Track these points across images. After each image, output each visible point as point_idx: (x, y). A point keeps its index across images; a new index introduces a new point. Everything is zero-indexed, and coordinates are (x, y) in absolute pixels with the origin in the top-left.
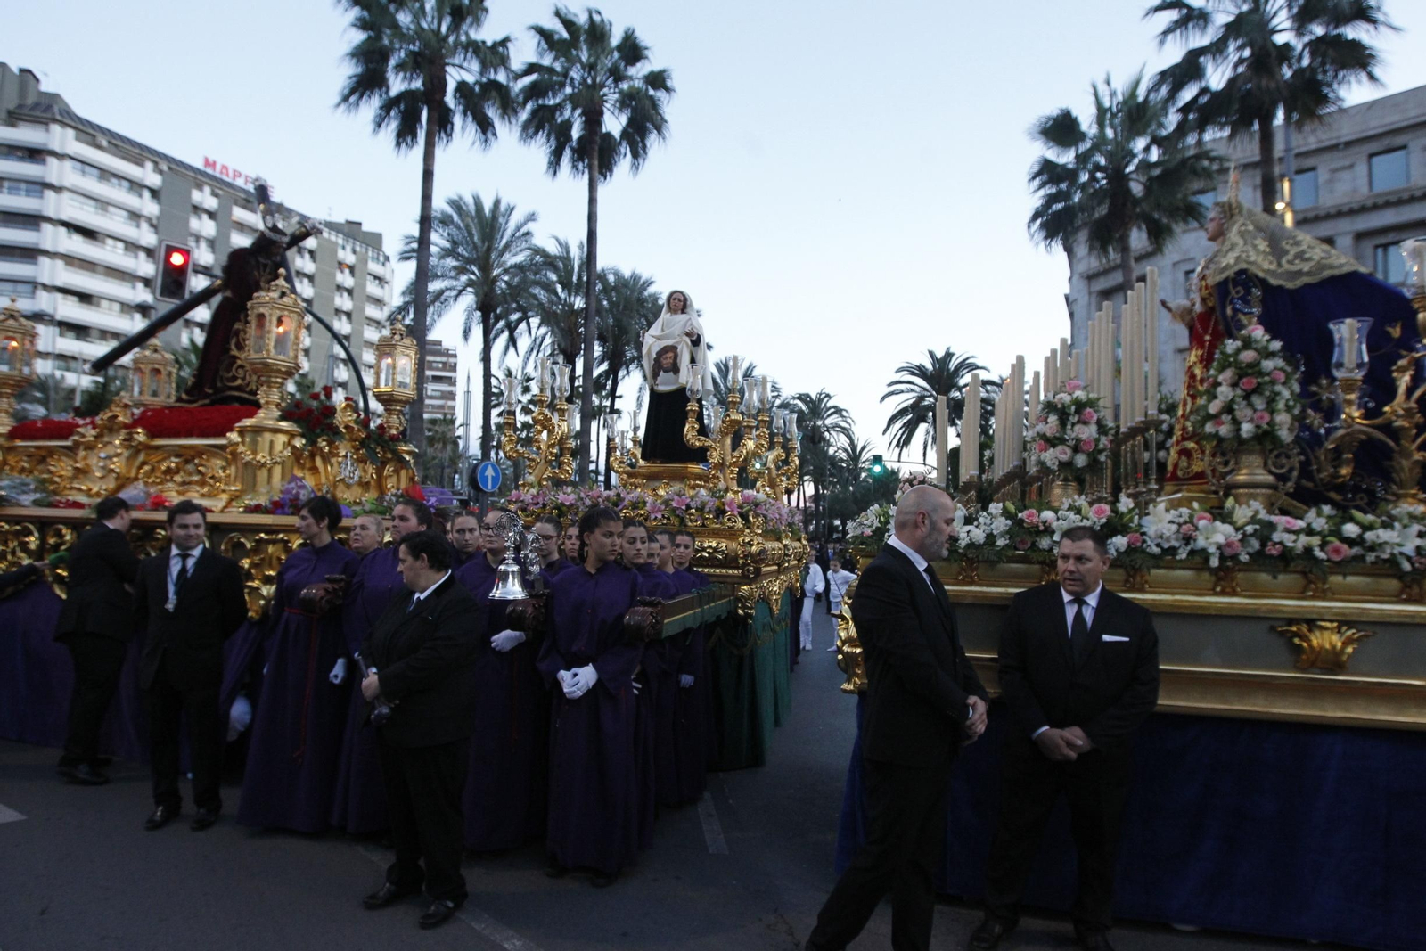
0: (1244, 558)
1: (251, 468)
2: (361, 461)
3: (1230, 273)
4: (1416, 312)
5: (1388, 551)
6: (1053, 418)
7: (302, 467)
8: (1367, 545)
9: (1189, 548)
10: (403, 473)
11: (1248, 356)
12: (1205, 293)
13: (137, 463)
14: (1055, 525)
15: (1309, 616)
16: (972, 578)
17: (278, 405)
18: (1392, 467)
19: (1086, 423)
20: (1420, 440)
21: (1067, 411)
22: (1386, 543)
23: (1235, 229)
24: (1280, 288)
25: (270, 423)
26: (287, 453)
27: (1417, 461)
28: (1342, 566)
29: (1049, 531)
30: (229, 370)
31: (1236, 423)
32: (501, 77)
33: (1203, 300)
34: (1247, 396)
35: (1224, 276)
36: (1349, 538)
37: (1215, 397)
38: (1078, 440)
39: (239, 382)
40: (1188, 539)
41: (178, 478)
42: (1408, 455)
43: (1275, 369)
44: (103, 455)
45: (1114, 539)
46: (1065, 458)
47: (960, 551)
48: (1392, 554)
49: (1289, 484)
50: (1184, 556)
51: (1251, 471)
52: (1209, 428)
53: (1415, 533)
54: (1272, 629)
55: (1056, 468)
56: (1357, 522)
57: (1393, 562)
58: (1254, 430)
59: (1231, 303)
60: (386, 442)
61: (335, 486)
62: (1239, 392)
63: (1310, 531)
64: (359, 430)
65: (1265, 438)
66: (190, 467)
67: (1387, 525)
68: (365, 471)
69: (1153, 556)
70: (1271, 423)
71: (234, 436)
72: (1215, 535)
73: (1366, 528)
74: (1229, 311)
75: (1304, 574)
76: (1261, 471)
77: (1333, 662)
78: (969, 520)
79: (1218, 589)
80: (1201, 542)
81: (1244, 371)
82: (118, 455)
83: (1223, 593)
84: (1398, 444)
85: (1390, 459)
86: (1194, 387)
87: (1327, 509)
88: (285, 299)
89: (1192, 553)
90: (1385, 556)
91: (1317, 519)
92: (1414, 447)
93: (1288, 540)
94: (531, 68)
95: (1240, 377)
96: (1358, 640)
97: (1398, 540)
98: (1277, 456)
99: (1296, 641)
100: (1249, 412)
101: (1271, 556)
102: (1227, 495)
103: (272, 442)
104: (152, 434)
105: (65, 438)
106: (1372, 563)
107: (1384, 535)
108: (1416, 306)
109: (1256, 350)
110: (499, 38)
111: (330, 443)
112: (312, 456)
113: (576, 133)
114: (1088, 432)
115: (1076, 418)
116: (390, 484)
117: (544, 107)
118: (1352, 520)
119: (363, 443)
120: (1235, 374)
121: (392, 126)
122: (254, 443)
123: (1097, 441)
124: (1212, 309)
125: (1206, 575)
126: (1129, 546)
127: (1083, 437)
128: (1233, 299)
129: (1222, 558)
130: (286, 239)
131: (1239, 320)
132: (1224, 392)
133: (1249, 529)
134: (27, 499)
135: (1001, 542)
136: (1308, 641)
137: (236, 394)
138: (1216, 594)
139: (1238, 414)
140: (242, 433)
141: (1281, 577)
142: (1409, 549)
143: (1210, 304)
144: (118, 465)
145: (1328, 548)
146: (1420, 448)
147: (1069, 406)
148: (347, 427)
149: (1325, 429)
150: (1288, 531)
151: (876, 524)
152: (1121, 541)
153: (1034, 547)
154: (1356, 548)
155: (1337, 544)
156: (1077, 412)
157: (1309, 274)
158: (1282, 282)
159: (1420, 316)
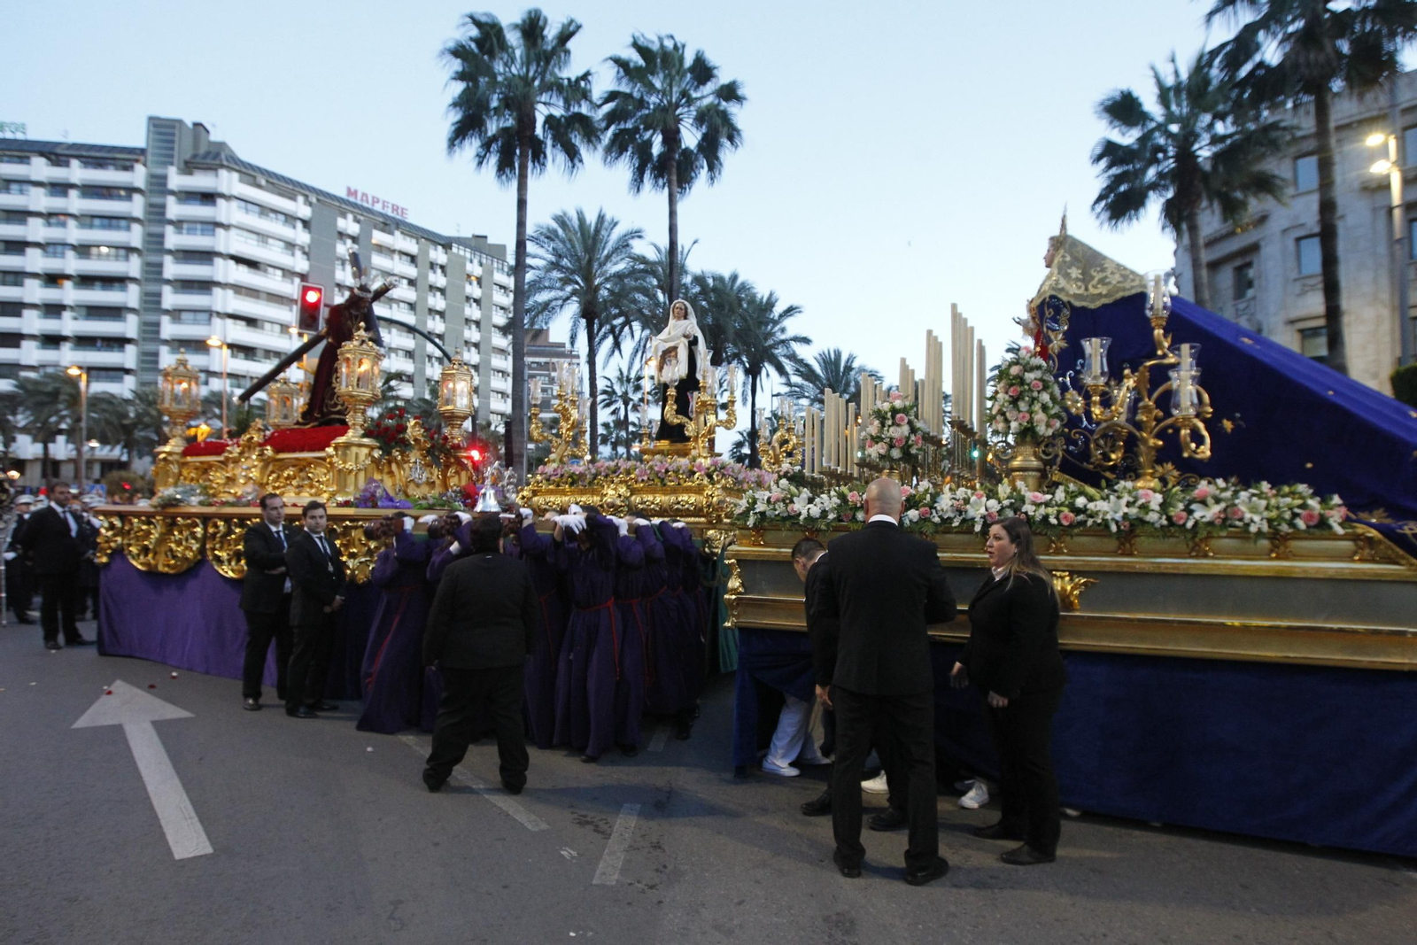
1: (342, 476)
2: (429, 465)
3: (1046, 298)
5: (1103, 517)
6: (876, 422)
7: (381, 471)
8: (1088, 513)
9: (961, 518)
10: (463, 474)
11: (1015, 369)
13: (268, 472)
17: (362, 425)
19: (899, 425)
21: (887, 416)
22: (1103, 511)
24: (1083, 307)
25: (356, 440)
26: (368, 462)
27: (1154, 447)
28: (1070, 530)
30: (332, 399)
31: (1008, 424)
32: (584, 109)
34: (1013, 402)
35: (1043, 299)
36: (1077, 508)
38: (893, 438)
39: (339, 407)
40: (960, 511)
41: (294, 483)
42: (1146, 442)
43: (1035, 379)
44: (244, 467)
51: (1025, 458)
52: (994, 425)
55: (877, 460)
57: (1105, 525)
58: (1017, 427)
60: (449, 450)
61: (407, 487)
62: (1007, 397)
63: (1052, 504)
64: (425, 442)
65: (1029, 433)
66: (302, 474)
67: (1106, 498)
68: (431, 473)
69: (936, 525)
70: (1031, 421)
71: (330, 450)
72: (981, 508)
73: (1092, 500)
74: (1044, 328)
75: (1046, 536)
76: (1033, 459)
80: (970, 513)
81: (1012, 383)
82: (255, 466)
85: (1138, 446)
87: (1072, 486)
88: (364, 346)
89: (964, 521)
90: (1100, 522)
91: (1061, 494)
92: (1150, 436)
93: (1034, 510)
94: (612, 96)
95: (1010, 386)
98: (1047, 446)
100: (1015, 413)
103: (357, 454)
104: (277, 450)
105: (219, 454)
106: (1090, 527)
107: (1100, 505)
108: (1153, 324)
109: (1021, 365)
110: (581, 73)
111: (402, 453)
112: (389, 463)
113: (657, 149)
114: (900, 432)
115: (892, 421)
116: (453, 482)
117: (623, 131)
118: (1085, 494)
119: (429, 452)
120: (1007, 384)
121: (493, 160)
122: (345, 455)
123: (908, 438)
125: (969, 538)
126: (920, 517)
127: (897, 435)
128: (1046, 319)
130: (370, 296)
131: (1049, 336)
133: (1007, 502)
134: (194, 500)
135: (831, 516)
137: (337, 416)
139: (1008, 415)
140: (336, 448)
142: (1118, 516)
144: (254, 474)
145: (1061, 516)
146: (1154, 436)
148: (416, 440)
150: (1035, 503)
152: (913, 514)
153: (853, 520)
154: (1081, 516)
155: (1067, 512)
156: (892, 418)
157: (1106, 296)
158: (1085, 304)
159: (1156, 332)
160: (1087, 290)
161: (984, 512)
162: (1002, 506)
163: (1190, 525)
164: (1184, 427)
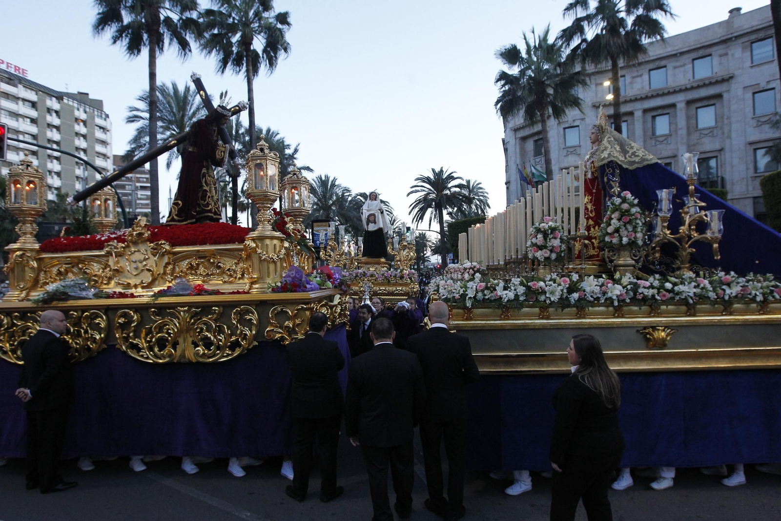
0: (628, 301)
3: (605, 161)
4: (689, 186)
5: (684, 295)
6: (540, 236)
8: (675, 292)
9: (605, 297)
11: (625, 206)
12: (593, 170)
14: (547, 289)
15: (653, 325)
16: (508, 316)
19: (555, 238)
20: (689, 243)
21: (547, 232)
22: (683, 291)
23: (606, 139)
24: (627, 169)
27: (689, 252)
28: (665, 302)
29: (544, 292)
30: (204, 199)
31: (621, 238)
32: (193, 16)
33: (592, 173)
34: (625, 226)
35: (603, 162)
36: (668, 289)
37: (610, 225)
38: (553, 247)
39: (210, 207)
40: (604, 293)
42: (685, 250)
43: (636, 212)
45: (573, 294)
46: (547, 255)
47: (504, 304)
49: (640, 264)
50: (603, 301)
52: (607, 239)
53: (693, 287)
54: (638, 331)
55: (543, 260)
56: (670, 282)
57: (686, 299)
58: (628, 241)
59: (607, 175)
62: (622, 223)
63: (652, 287)
65: (632, 244)
67: (682, 283)
69: (590, 302)
70: (635, 238)
72: (616, 291)
73: (675, 284)
74: (605, 179)
75: (650, 306)
76: (629, 259)
77: (662, 344)
78: (505, 288)
79: (616, 315)
80: (610, 295)
81: (624, 214)
83: (618, 317)
84: (681, 244)
85: (678, 251)
86: (588, 214)
87: (657, 276)
89: (606, 299)
90: (683, 297)
91: (654, 280)
92: (687, 246)
93: (646, 292)
95: (622, 216)
96: (672, 333)
97: (688, 290)
98: (635, 251)
99: (648, 336)
100: (626, 233)
101: (639, 299)
102: (615, 271)
106: (678, 300)
107: (681, 288)
108: (689, 183)
109: (628, 203)
113: (235, 49)
114: (556, 243)
118: (668, 281)
120: (620, 214)
121: (124, 42)
123: (561, 246)
124: (597, 177)
125: (611, 309)
126: (579, 298)
127: (555, 245)
128: (607, 174)
129: (619, 301)
131: (611, 185)
132: (614, 222)
133: (629, 287)
135: (522, 298)
136: (652, 335)
137: (210, 215)
138: (615, 317)
139: (621, 233)
141: (643, 308)
142: (691, 294)
143: (596, 175)
145: (660, 294)
146: (690, 247)
147: (548, 230)
149: (647, 235)
150: (644, 287)
151: (461, 292)
152: (576, 296)
153: (537, 300)
154: (671, 294)
155: (665, 292)
156: (551, 233)
157: (638, 163)
158: (627, 167)
159: (690, 187)
160: (626, 158)
161: (619, 293)
162: (627, 290)
163: (727, 298)
164: (716, 242)
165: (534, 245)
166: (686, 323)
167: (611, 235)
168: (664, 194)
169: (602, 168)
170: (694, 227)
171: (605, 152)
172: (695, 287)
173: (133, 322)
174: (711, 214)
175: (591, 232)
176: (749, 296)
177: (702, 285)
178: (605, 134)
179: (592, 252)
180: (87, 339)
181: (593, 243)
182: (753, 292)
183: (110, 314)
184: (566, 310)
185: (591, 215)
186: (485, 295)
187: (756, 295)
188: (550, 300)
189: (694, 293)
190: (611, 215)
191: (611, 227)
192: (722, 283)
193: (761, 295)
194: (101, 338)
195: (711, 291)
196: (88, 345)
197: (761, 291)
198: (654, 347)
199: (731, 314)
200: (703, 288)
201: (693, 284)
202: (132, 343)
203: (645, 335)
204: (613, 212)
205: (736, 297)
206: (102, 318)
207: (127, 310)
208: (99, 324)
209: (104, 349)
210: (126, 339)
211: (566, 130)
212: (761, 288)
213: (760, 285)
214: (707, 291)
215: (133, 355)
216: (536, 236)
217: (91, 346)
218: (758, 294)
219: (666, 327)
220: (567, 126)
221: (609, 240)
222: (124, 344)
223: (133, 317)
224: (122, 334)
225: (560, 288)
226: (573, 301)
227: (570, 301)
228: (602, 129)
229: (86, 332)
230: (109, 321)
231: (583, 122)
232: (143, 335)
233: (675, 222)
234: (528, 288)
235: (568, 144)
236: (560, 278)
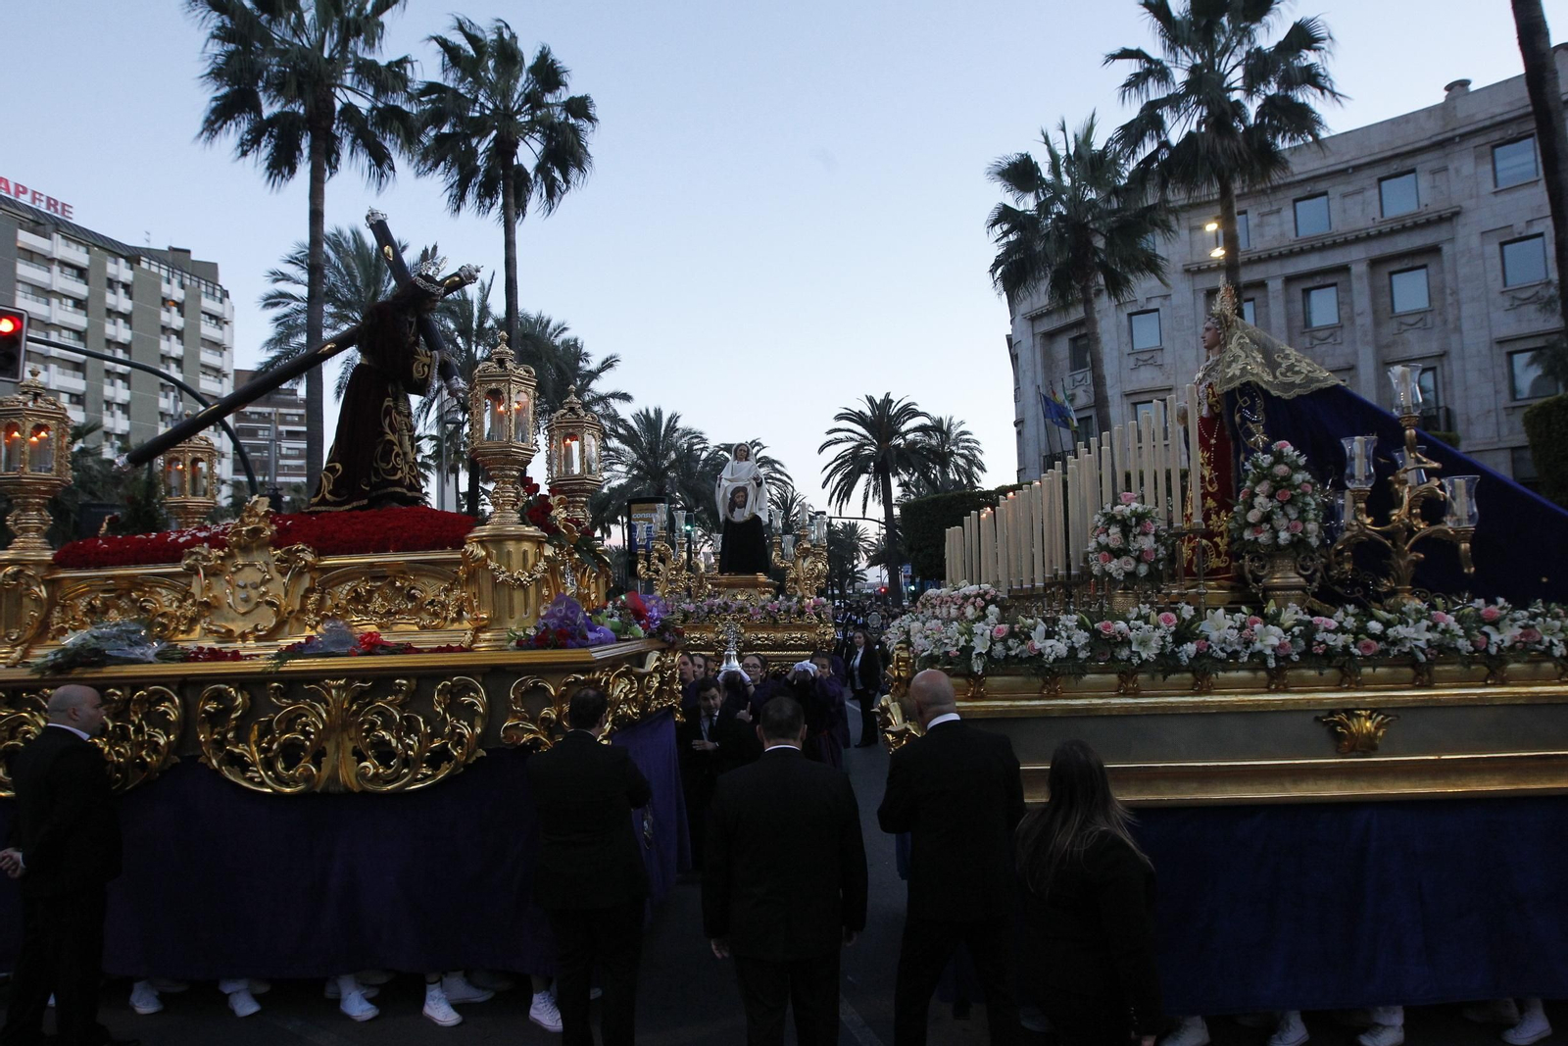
0: (1295, 658)
3: (1236, 384)
4: (1404, 429)
5: (1408, 645)
6: (1114, 530)
8: (1390, 640)
9: (1249, 651)
11: (1281, 470)
12: (1212, 400)
14: (1132, 635)
15: (1350, 707)
16: (1056, 691)
18: (1391, 566)
19: (1145, 534)
20: (1411, 541)
21: (1128, 522)
22: (1406, 638)
24: (1278, 398)
28: (1371, 661)
29: (1126, 642)
31: (1275, 533)
33: (1210, 406)
34: (1282, 508)
35: (1232, 386)
36: (1375, 634)
37: (1252, 507)
38: (1142, 551)
39: (399, 474)
40: (1248, 643)
42: (1404, 555)
43: (1303, 481)
45: (1185, 646)
46: (1130, 568)
47: (1047, 666)
48: (1411, 648)
49: (1315, 584)
50: (1246, 659)
51: (1286, 576)
52: (1248, 535)
53: (1425, 628)
54: (1317, 719)
55: (1122, 578)
56: (1378, 620)
57: (1411, 653)
58: (1289, 538)
59: (1239, 411)
62: (1276, 503)
63: (1341, 629)
65: (1299, 544)
67: (1403, 622)
69: (1220, 660)
70: (1304, 532)
72: (1271, 638)
73: (1387, 624)
75: (1341, 668)
76: (1292, 574)
77: (1368, 745)
78: (1049, 635)
79: (1273, 687)
80: (1258, 646)
81: (1279, 485)
83: (1276, 691)
84: (1395, 544)
85: (1389, 557)
87: (1351, 608)
89: (1252, 655)
90: (1406, 650)
91: (1346, 616)
92: (1407, 548)
93: (1331, 639)
95: (1276, 490)
96: (1387, 723)
97: (1415, 636)
98: (1304, 559)
99: (1339, 729)
100: (1284, 522)
101: (1317, 654)
102: (1266, 599)
106: (1395, 656)
107: (1401, 630)
108: (1404, 424)
109: (1286, 464)
114: (1147, 543)
115: (1138, 529)
118: (1372, 617)
120: (1271, 486)
123: (1156, 550)
124: (1219, 415)
125: (1262, 674)
126: (1197, 652)
127: (1145, 547)
128: (1240, 408)
129: (1277, 659)
131: (1249, 429)
132: (1260, 500)
133: (1296, 630)
135: (1082, 655)
136: (1348, 727)
137: (399, 490)
138: (1270, 692)
139: (1276, 523)
141: (1326, 672)
142: (1422, 644)
143: (1217, 411)
145: (1360, 644)
146: (1412, 549)
147: (1130, 519)
150: (1327, 631)
151: (962, 643)
152: (1190, 648)
153: (1113, 659)
154: (1381, 644)
155: (1368, 640)
156: (1137, 524)
157: (1299, 386)
158: (1279, 393)
159: (1408, 432)
160: (1275, 377)
161: (1276, 642)
162: (1293, 635)
163: (1493, 650)
164: (1465, 540)
165: (1102, 548)
166: (1414, 701)
167: (1255, 526)
168: (1357, 447)
169: (1230, 395)
170: (1419, 510)
171: (1234, 365)
172: (1429, 629)
173: (235, 709)
174: (1452, 484)
175: (1211, 522)
176: (1537, 646)
177: (1442, 625)
178: (1233, 330)
179: (1215, 562)
180: (141, 746)
181: (1216, 545)
182: (1546, 639)
183: (188, 694)
184: (1173, 677)
185: (1210, 489)
186: (1009, 649)
187: (1551, 643)
188: (1140, 658)
189: (1428, 640)
190: (1254, 488)
191: (1255, 511)
192: (1481, 620)
193: (1562, 645)
194: (168, 743)
195: (1460, 637)
196: (141, 758)
197: (1562, 635)
198: (1352, 751)
199: (1503, 684)
200: (1444, 632)
201: (1425, 623)
202: (231, 753)
203: (1332, 727)
204: (1258, 481)
205: (1512, 647)
206: (172, 701)
207: (222, 686)
208: (166, 713)
209: (175, 765)
210: (220, 745)
211: (1134, 318)
212: (1562, 630)
213: (1558, 623)
214: (1454, 636)
215: (232, 778)
216: (1106, 531)
217: (149, 760)
218: (1555, 641)
219: (1373, 711)
220: (1135, 310)
221: (1252, 538)
222: (215, 754)
223: (235, 699)
224: (212, 734)
225: (1159, 633)
226: (1185, 658)
227: (1179, 660)
228: (1226, 322)
229: (139, 730)
230: (187, 708)
231: (1167, 303)
232: (254, 736)
233: (1381, 500)
234: (1095, 634)
235: (1138, 346)
236: (1158, 614)
